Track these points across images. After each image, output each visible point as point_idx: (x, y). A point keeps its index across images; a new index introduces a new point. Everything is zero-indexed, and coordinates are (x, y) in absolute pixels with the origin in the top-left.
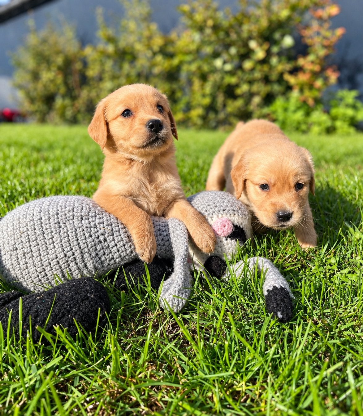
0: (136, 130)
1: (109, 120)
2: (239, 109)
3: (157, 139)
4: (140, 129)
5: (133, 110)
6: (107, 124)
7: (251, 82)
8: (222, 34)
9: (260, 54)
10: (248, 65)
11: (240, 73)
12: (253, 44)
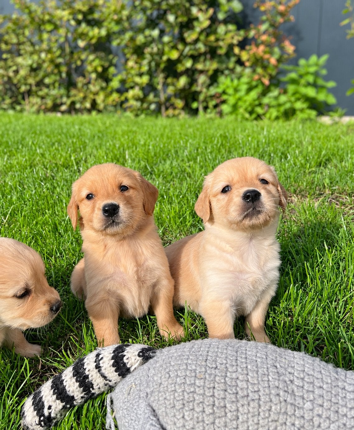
9: (204, 22)
10: (190, 36)
11: (180, 46)
12: (194, 11)
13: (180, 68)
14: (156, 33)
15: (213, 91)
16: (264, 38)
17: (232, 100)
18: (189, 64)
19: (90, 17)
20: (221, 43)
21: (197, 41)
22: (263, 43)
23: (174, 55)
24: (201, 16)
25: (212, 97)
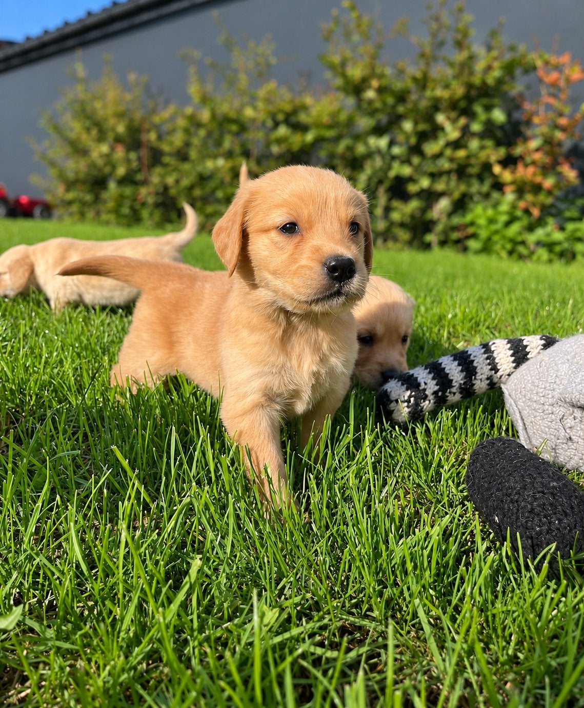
0: (302, 267)
1: (249, 230)
2: (412, 217)
3: (338, 293)
4: (311, 268)
5: (302, 224)
6: (245, 236)
7: (434, 176)
8: (390, 100)
9: (453, 133)
10: (431, 148)
11: (416, 160)
12: (440, 118)
13: (412, 188)
14: (383, 142)
15: (456, 220)
16: (538, 156)
17: (484, 234)
18: (425, 183)
19: (293, 119)
20: (473, 161)
21: (439, 155)
22: (534, 163)
23: (406, 171)
24: (448, 127)
25: (455, 228)
